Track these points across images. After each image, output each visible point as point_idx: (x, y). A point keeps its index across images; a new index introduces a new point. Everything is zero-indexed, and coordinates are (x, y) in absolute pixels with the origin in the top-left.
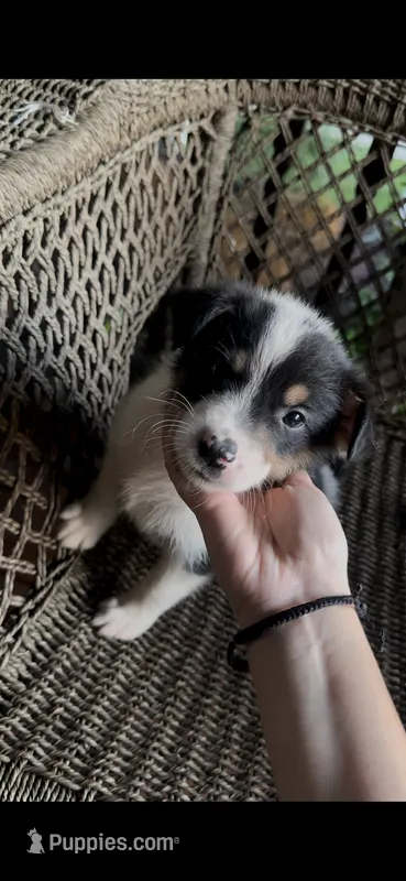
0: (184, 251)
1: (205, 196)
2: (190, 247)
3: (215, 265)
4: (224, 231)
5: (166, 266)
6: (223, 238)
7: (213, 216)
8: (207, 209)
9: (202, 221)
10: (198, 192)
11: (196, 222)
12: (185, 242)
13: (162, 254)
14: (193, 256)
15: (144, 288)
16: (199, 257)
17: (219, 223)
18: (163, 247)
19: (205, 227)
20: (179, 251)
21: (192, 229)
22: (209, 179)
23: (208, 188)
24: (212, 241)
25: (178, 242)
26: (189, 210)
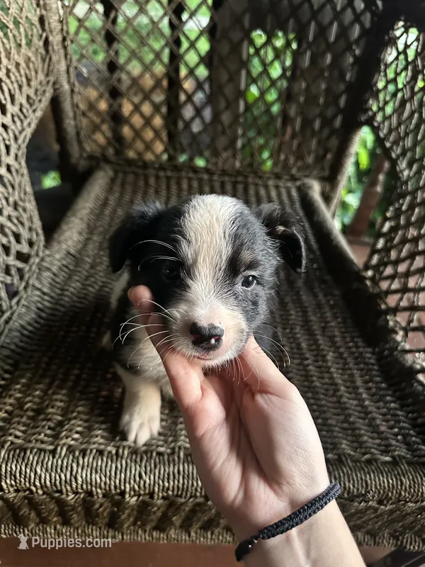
0: (48, 82)
1: (51, 38)
2: (52, 79)
3: (76, 90)
4: (74, 63)
5: (36, 94)
6: (76, 68)
7: (62, 52)
8: (56, 48)
9: (54, 58)
10: (44, 35)
11: (50, 59)
12: (47, 75)
13: (29, 85)
14: (57, 86)
15: (21, 110)
16: (62, 86)
17: (69, 57)
18: (29, 80)
19: (59, 62)
20: (44, 82)
21: (49, 65)
22: (49, 24)
23: (51, 32)
24: (68, 72)
25: (41, 76)
26: (42, 51)
